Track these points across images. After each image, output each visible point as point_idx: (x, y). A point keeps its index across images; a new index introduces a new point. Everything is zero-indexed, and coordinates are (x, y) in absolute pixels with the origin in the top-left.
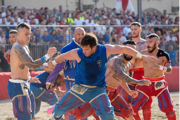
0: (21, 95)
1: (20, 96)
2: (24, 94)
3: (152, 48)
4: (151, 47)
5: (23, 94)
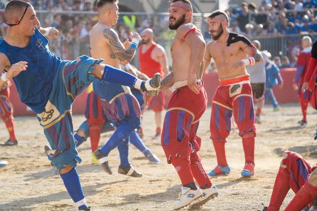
0: (122, 94)
1: (122, 96)
2: (126, 92)
3: (217, 32)
4: (215, 31)
5: (124, 92)
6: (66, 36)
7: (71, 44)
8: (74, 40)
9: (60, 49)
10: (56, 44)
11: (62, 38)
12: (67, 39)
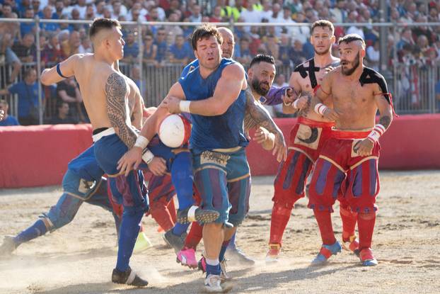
3: (352, 64)
4: (349, 62)
6: (417, 58)
7: (424, 68)
8: (429, 62)
9: (408, 77)
10: (404, 70)
11: (411, 62)
12: (420, 62)
